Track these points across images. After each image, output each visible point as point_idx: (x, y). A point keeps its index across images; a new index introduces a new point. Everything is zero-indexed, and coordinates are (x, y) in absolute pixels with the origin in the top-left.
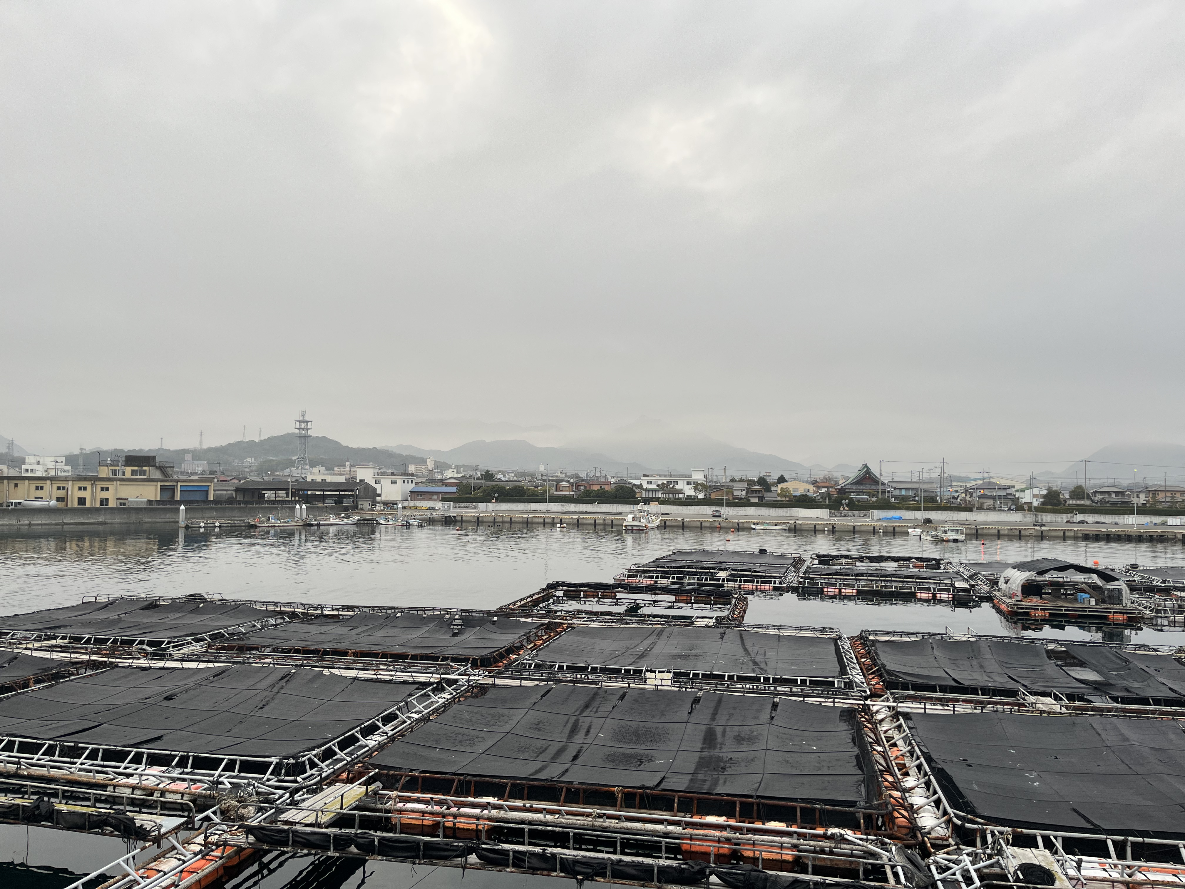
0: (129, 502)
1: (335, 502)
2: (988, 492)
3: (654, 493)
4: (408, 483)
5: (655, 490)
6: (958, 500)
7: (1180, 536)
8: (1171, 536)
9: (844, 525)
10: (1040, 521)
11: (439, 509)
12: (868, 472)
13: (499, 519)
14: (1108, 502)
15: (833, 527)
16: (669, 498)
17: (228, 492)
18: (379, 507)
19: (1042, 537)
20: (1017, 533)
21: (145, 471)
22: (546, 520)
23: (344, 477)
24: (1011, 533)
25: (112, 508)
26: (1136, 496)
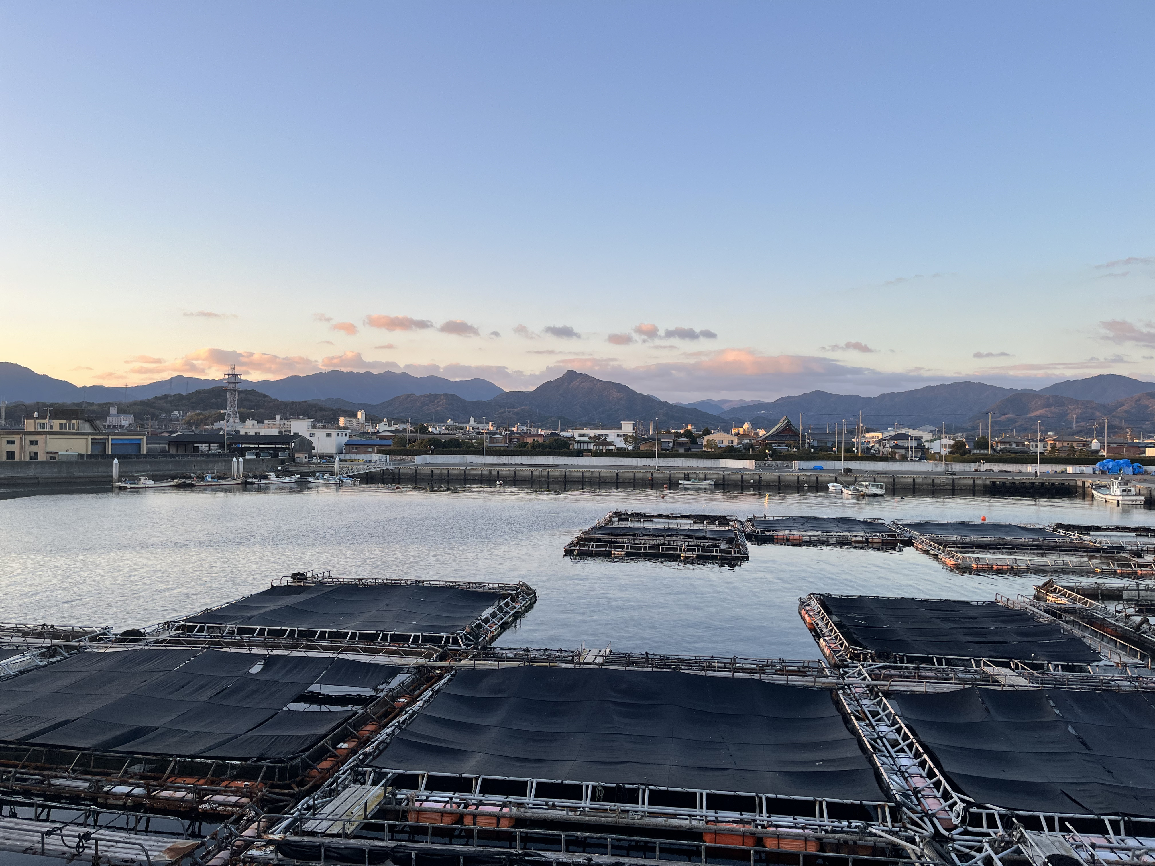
0: (59, 456)
1: (271, 455)
2: (900, 443)
3: (586, 445)
4: (342, 436)
5: (587, 442)
6: (872, 451)
7: (1080, 483)
8: (1072, 483)
9: (770, 475)
10: (950, 470)
11: (376, 462)
12: (788, 424)
13: (436, 472)
14: (1009, 452)
15: (760, 477)
16: (600, 450)
17: (161, 445)
18: (316, 460)
19: (954, 485)
20: (931, 481)
21: (74, 424)
22: (484, 472)
23: (278, 430)
24: (926, 481)
25: (42, 463)
26: (1034, 446)
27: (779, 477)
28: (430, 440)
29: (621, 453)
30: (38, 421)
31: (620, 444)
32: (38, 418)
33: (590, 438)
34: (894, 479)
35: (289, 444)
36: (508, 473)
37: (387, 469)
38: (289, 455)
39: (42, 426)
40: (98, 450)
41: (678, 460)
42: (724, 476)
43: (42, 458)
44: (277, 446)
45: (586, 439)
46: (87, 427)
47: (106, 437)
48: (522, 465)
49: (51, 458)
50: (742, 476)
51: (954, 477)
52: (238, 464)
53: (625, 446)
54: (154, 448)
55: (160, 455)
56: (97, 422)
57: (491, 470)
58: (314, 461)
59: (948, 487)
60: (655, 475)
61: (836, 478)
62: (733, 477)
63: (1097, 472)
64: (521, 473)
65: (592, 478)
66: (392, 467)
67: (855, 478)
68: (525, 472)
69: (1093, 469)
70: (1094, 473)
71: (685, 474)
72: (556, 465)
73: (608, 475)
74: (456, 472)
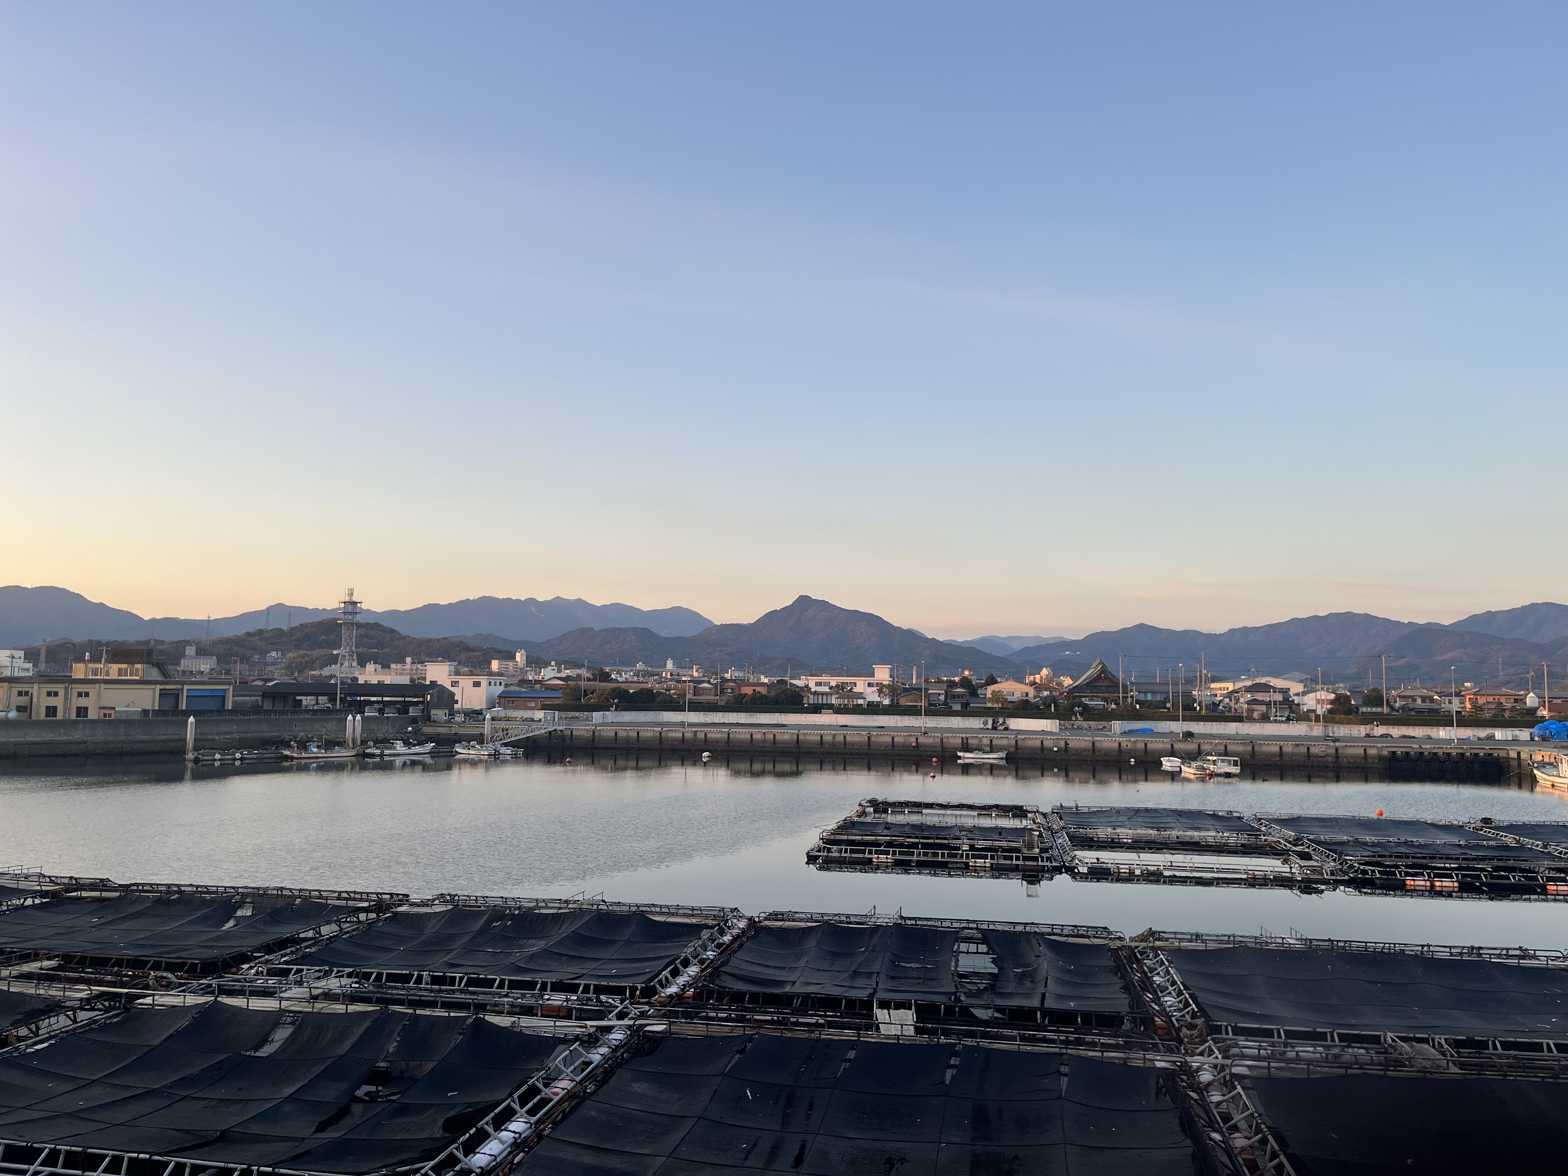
0: (116, 712)
1: (399, 712)
2: (1259, 696)
3: (825, 697)
4: (495, 685)
5: (827, 694)
6: (1221, 707)
7: (1513, 755)
8: (1503, 754)
9: (1080, 741)
10: (1331, 735)
11: (540, 720)
12: (1104, 670)
13: (622, 734)
14: (1412, 709)
15: (1067, 744)
16: (844, 705)
17: (253, 698)
18: (459, 718)
19: (1337, 756)
20: (1305, 750)
21: (138, 670)
22: (686, 735)
23: (408, 678)
24: (1297, 750)
25: (93, 721)
26: (1447, 701)
27: (1093, 743)
28: (613, 690)
29: (873, 709)
30: (91, 665)
31: (872, 696)
32: (90, 661)
33: (831, 688)
34: (1253, 747)
35: (423, 696)
36: (719, 736)
37: (555, 730)
38: (423, 711)
39: (95, 672)
40: (169, 704)
41: (953, 718)
42: (1016, 741)
43: (92, 715)
44: (407, 699)
45: (826, 689)
46: (155, 674)
47: (180, 687)
48: (738, 725)
49: (105, 715)
50: (1042, 742)
51: (1337, 744)
52: (354, 724)
53: (878, 699)
54: (244, 702)
55: (250, 712)
56: (170, 667)
57: (696, 732)
58: (456, 719)
59: (1330, 759)
60: (922, 740)
61: (1172, 745)
62: (1029, 743)
63: (1536, 739)
64: (738, 736)
65: (833, 744)
66: (561, 728)
67: (1199, 746)
68: (743, 735)
69: (1531, 734)
70: (1532, 739)
71: (962, 738)
72: (784, 726)
73: (857, 739)
74: (649, 734)
